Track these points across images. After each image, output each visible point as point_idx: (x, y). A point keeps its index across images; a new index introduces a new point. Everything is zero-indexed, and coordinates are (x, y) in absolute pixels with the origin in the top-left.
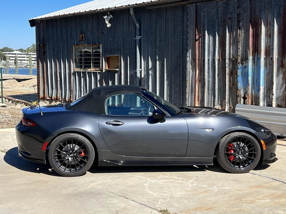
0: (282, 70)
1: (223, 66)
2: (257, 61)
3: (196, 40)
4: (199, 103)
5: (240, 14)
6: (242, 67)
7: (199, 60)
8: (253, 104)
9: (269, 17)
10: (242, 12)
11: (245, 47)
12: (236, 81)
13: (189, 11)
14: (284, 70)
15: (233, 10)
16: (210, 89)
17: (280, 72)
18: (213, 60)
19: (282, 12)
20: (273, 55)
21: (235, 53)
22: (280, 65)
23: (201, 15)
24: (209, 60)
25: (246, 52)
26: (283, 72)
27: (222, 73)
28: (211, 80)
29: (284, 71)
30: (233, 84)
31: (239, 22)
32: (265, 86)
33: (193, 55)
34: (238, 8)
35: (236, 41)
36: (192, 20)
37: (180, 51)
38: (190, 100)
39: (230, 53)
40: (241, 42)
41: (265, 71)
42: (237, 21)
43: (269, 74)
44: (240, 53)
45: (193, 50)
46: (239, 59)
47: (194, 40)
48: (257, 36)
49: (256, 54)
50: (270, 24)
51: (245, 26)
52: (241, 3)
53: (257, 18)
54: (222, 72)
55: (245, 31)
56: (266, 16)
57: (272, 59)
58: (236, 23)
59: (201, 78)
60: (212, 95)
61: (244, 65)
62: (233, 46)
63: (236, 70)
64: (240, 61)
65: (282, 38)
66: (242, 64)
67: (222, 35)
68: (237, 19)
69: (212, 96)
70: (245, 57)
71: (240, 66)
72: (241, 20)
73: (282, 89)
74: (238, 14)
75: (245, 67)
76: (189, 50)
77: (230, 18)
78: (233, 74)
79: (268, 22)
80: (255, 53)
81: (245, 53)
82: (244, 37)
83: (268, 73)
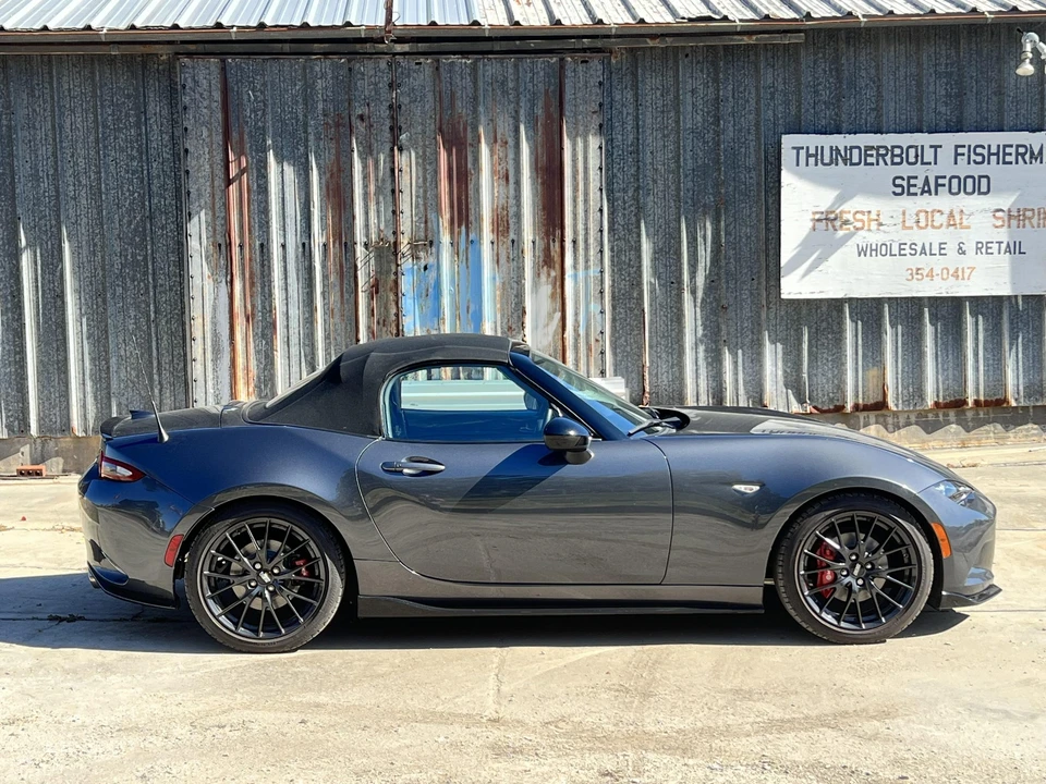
0: (549, 275)
1: (341, 266)
2: (467, 249)
3: (229, 182)
4: (251, 389)
5: (400, 107)
6: (415, 267)
7: (241, 246)
8: (462, 375)
9: (500, 122)
10: (405, 100)
11: (422, 208)
12: (394, 311)
13: (189, 80)
14: (553, 274)
15: (373, 93)
16: (294, 340)
17: (543, 278)
18: (300, 246)
19: (539, 112)
20: (519, 231)
21: (386, 226)
22: (541, 259)
23: (245, 97)
24: (284, 246)
25: (426, 222)
26: (550, 280)
27: (338, 288)
28: (294, 312)
29: (555, 277)
30: (384, 321)
31: (395, 130)
32: (495, 322)
33: (215, 230)
34: (391, 86)
35: (389, 188)
36: (205, 111)
37: (135, 217)
38: (210, 383)
39: (367, 226)
40: (406, 191)
41: (494, 278)
42: (392, 129)
43: (507, 286)
44: (406, 224)
45: (214, 215)
46: (404, 241)
47: (219, 182)
48: (463, 178)
49: (463, 228)
50: (506, 143)
51: (421, 144)
52: (402, 73)
53: (459, 122)
54: (338, 283)
55: (421, 161)
56: (492, 120)
57: (516, 243)
58: (387, 135)
59: (253, 306)
60: (303, 359)
61: (423, 263)
62: (378, 203)
63: (393, 277)
64: (405, 250)
65: (543, 184)
66: (415, 257)
67: (335, 170)
68: (388, 123)
69: (303, 364)
70: (426, 236)
71: (407, 264)
72: (404, 126)
73: (550, 327)
74: (391, 107)
75: (426, 268)
76: (198, 213)
77: (361, 117)
78: (381, 289)
79: (499, 136)
80: (459, 226)
81: (422, 225)
82: (418, 178)
83: (504, 283)
